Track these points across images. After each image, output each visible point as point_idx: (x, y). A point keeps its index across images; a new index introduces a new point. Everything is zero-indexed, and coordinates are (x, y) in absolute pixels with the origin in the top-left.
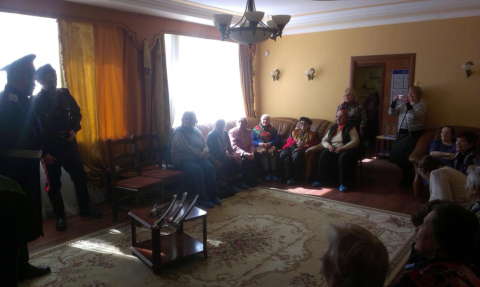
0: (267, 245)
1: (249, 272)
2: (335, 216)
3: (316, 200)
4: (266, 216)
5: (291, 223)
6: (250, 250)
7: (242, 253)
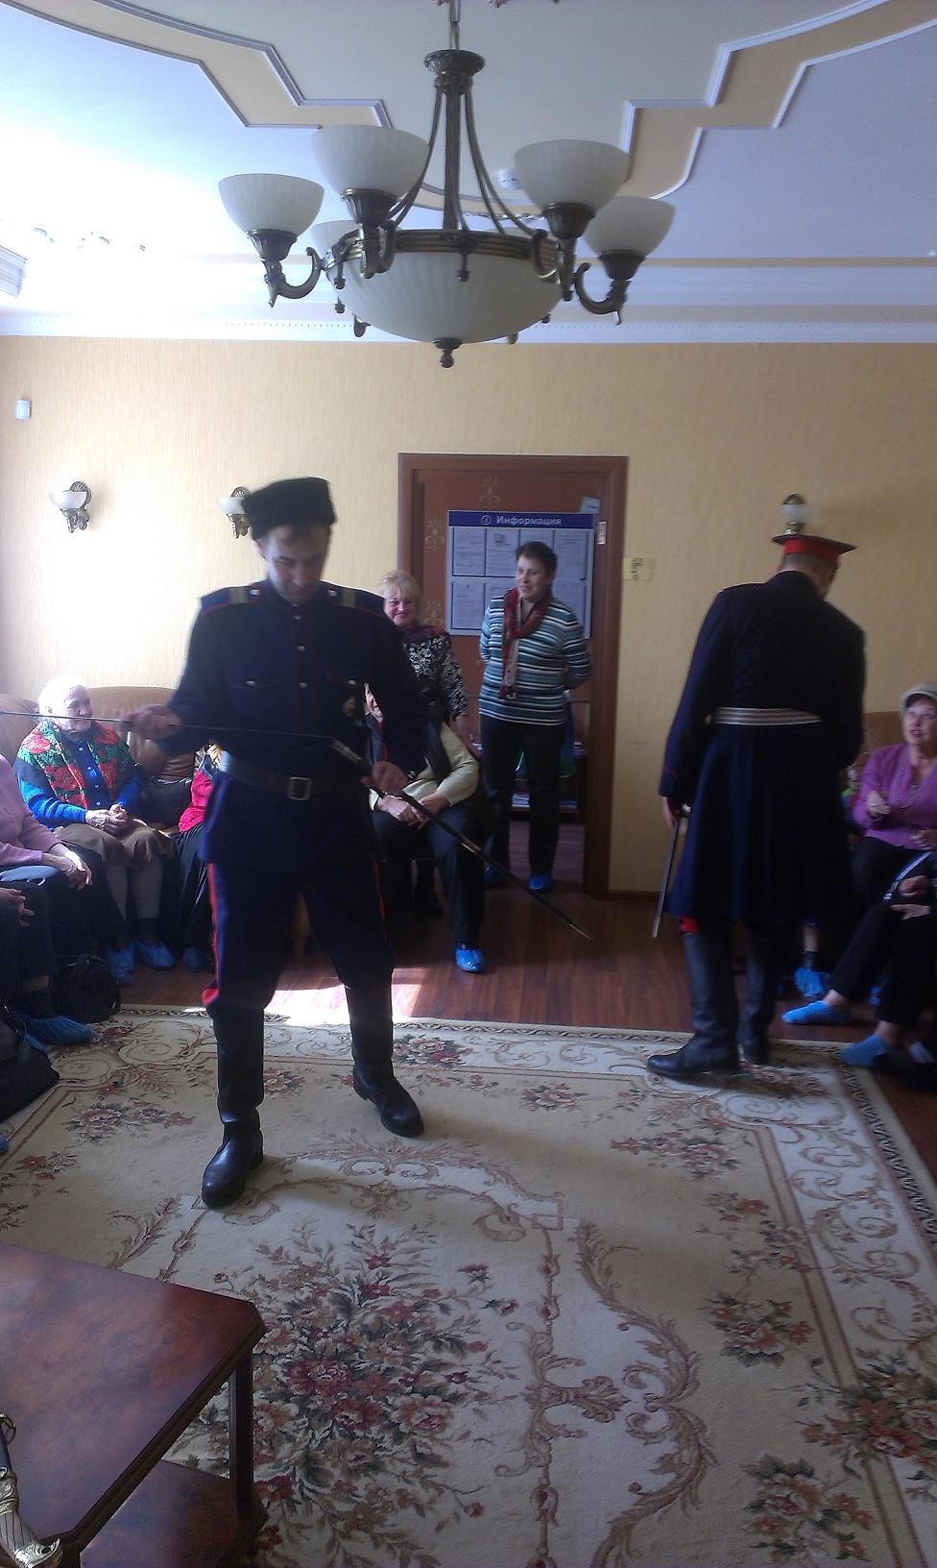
0: (457, 1345)
6: (414, 1408)
7: (396, 1440)
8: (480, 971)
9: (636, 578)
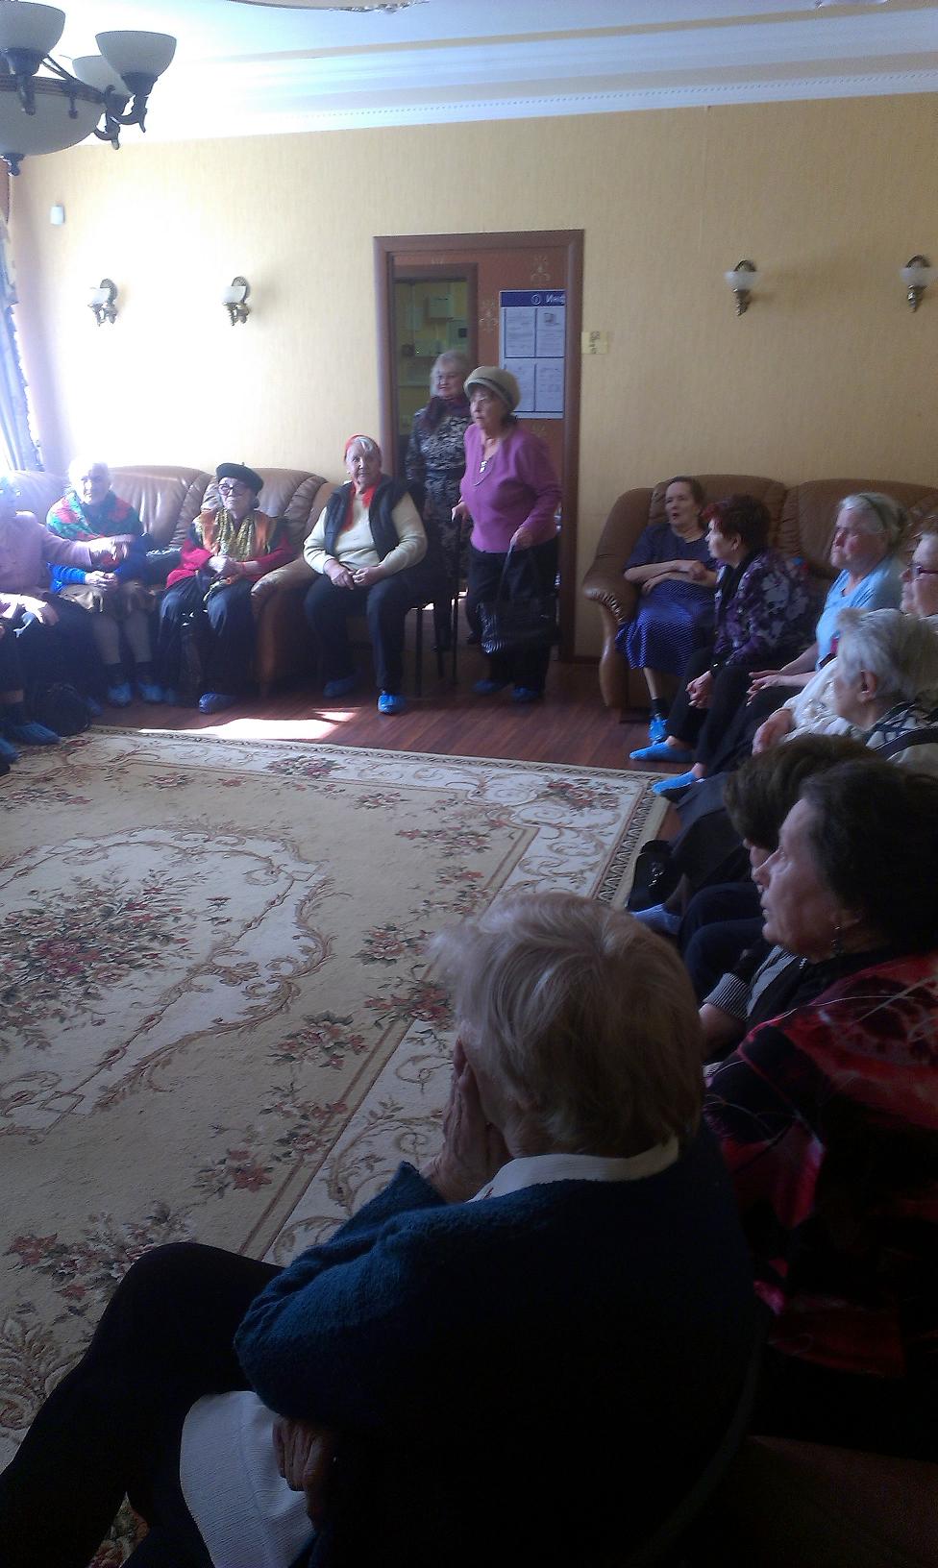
0: (168, 939)
1: (117, 1052)
2: (380, 801)
3: (308, 755)
4: (142, 836)
5: (238, 848)
6: (106, 969)
7: (79, 985)
8: (392, 712)
9: (594, 352)
